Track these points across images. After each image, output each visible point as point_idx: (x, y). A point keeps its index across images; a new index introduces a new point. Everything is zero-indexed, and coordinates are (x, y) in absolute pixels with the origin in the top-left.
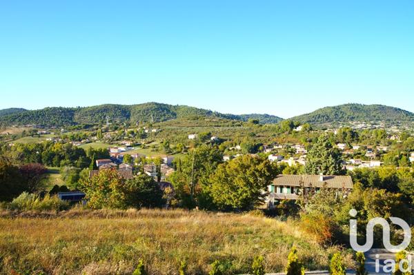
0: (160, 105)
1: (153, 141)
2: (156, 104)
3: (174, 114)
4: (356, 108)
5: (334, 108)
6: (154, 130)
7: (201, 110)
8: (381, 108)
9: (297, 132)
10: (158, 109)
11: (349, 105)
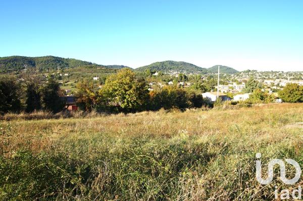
0: (56, 58)
1: (68, 81)
2: (53, 57)
3: (67, 64)
4: (171, 63)
5: (161, 63)
6: (66, 75)
7: (85, 62)
8: (184, 64)
9: (155, 76)
10: (55, 61)
11: (168, 61)
